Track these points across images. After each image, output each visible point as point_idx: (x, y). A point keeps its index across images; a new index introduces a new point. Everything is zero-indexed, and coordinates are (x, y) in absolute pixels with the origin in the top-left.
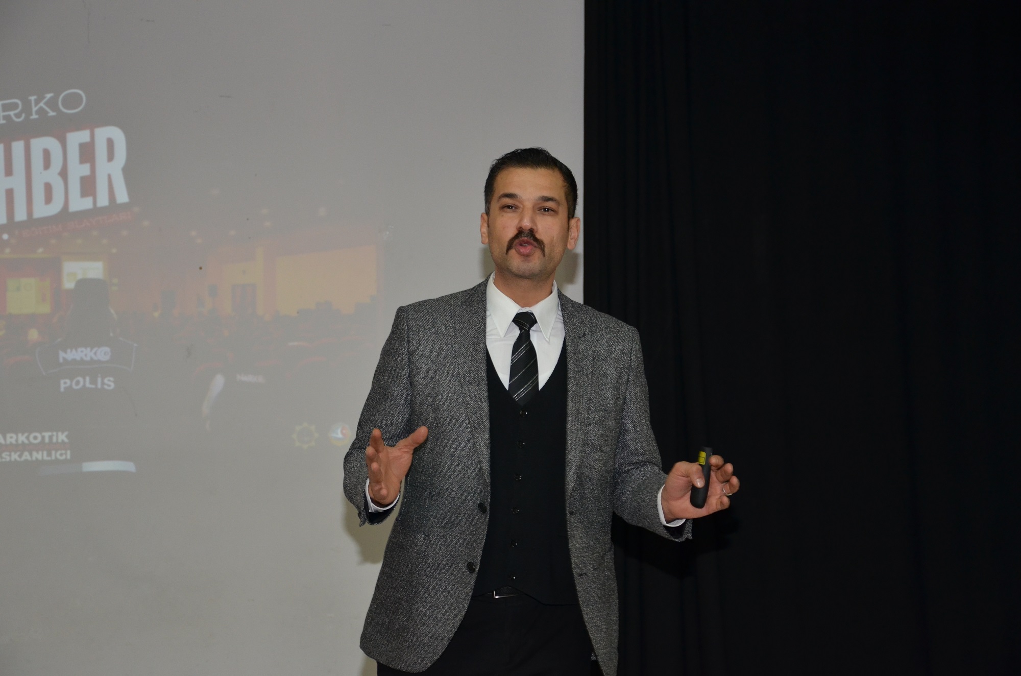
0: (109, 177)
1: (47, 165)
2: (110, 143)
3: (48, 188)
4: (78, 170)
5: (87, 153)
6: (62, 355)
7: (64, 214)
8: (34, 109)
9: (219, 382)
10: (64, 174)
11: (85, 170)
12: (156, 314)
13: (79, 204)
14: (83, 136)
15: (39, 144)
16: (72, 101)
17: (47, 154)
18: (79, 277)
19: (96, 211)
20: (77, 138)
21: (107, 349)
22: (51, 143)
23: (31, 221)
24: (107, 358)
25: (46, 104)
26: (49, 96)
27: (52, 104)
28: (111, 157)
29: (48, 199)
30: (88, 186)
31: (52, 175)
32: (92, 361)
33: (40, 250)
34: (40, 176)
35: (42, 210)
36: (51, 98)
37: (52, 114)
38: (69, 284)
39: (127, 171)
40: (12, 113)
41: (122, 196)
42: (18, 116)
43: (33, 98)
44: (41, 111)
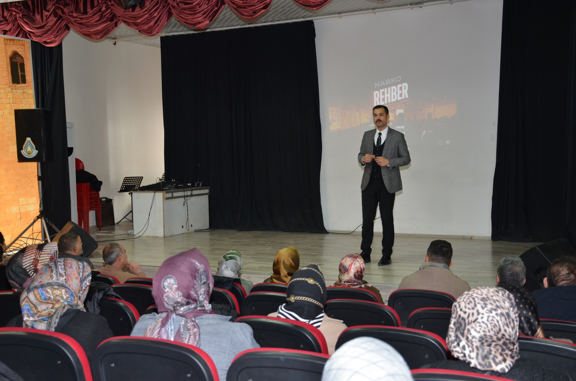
0: (405, 93)
1: (394, 92)
2: (405, 86)
3: (394, 96)
4: (399, 92)
5: (401, 89)
6: (396, 127)
7: (397, 101)
8: (392, 81)
9: (424, 132)
10: (397, 93)
11: (400, 92)
12: (413, 119)
13: (399, 98)
14: (400, 85)
15: (393, 87)
16: (398, 79)
17: (394, 89)
18: (399, 113)
19: (402, 100)
20: (399, 86)
21: (404, 126)
22: (394, 87)
23: (391, 102)
24: (404, 128)
25: (394, 80)
26: (395, 78)
27: (395, 80)
28: (405, 89)
29: (394, 98)
30: (401, 95)
31: (395, 94)
32: (401, 129)
33: (393, 108)
34: (393, 94)
35: (393, 100)
36: (395, 79)
37: (395, 82)
38: (397, 114)
39: (408, 91)
40: (388, 82)
41: (407, 97)
42: (389, 83)
43: (392, 79)
44: (393, 81)
